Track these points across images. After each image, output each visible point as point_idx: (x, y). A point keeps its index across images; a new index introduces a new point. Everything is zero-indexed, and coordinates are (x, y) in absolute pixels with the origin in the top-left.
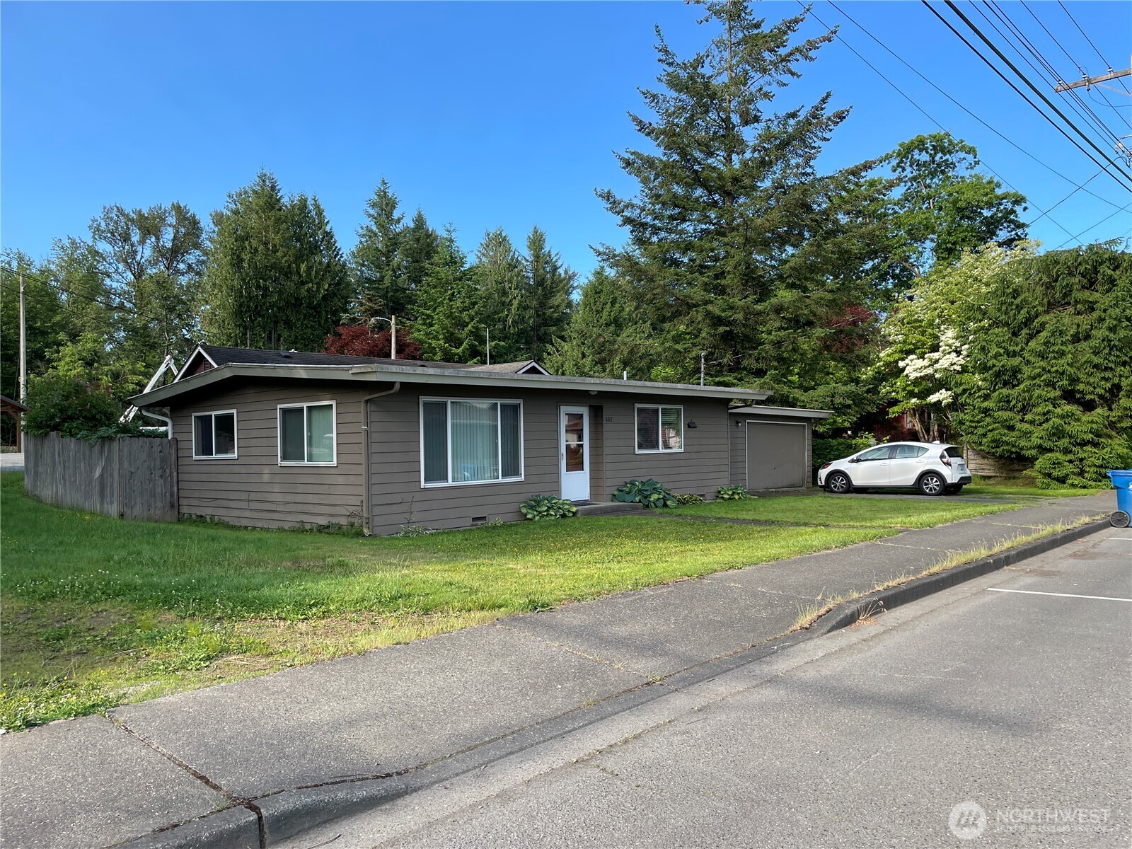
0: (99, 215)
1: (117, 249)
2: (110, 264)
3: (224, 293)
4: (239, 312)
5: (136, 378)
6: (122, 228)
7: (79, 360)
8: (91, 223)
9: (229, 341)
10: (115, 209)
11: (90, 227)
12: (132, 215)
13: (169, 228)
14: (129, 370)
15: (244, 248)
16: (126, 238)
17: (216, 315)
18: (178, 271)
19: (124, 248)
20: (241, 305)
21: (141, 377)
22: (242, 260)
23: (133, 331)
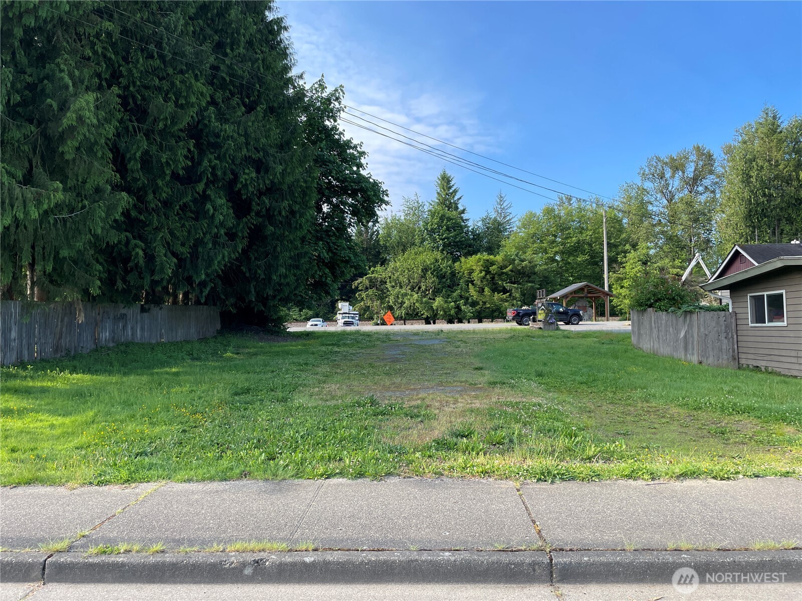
0: (644, 164)
1: (656, 185)
2: (652, 195)
3: (737, 204)
4: (749, 216)
5: (675, 271)
6: (660, 170)
7: (638, 261)
8: (639, 171)
9: (741, 238)
10: (655, 158)
11: (639, 174)
12: (666, 160)
13: (691, 164)
14: (671, 265)
15: (751, 168)
16: (662, 176)
17: (730, 221)
18: (697, 193)
19: (661, 183)
20: (750, 211)
21: (678, 270)
22: (751, 177)
23: (670, 239)
